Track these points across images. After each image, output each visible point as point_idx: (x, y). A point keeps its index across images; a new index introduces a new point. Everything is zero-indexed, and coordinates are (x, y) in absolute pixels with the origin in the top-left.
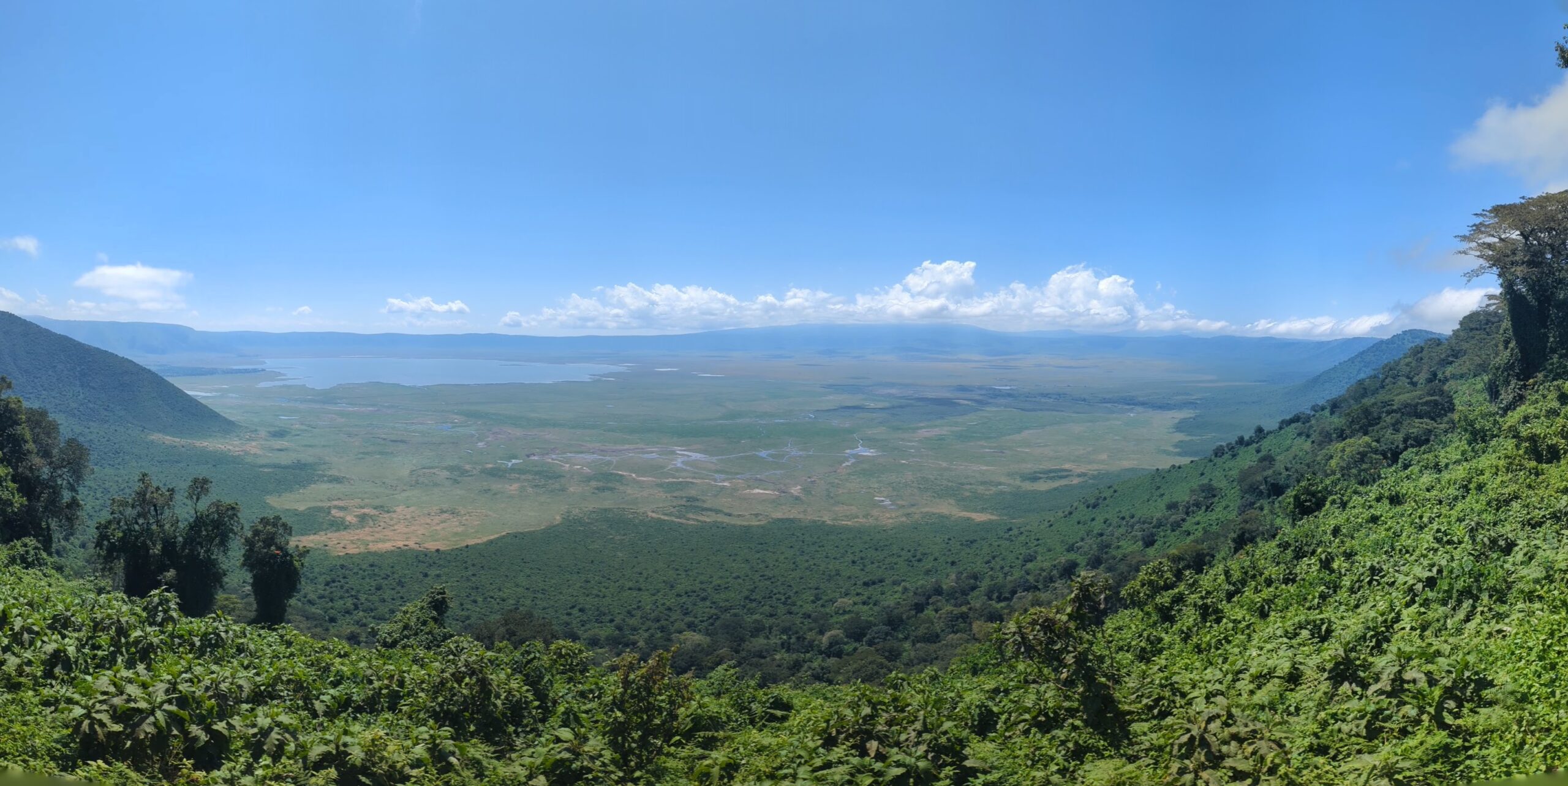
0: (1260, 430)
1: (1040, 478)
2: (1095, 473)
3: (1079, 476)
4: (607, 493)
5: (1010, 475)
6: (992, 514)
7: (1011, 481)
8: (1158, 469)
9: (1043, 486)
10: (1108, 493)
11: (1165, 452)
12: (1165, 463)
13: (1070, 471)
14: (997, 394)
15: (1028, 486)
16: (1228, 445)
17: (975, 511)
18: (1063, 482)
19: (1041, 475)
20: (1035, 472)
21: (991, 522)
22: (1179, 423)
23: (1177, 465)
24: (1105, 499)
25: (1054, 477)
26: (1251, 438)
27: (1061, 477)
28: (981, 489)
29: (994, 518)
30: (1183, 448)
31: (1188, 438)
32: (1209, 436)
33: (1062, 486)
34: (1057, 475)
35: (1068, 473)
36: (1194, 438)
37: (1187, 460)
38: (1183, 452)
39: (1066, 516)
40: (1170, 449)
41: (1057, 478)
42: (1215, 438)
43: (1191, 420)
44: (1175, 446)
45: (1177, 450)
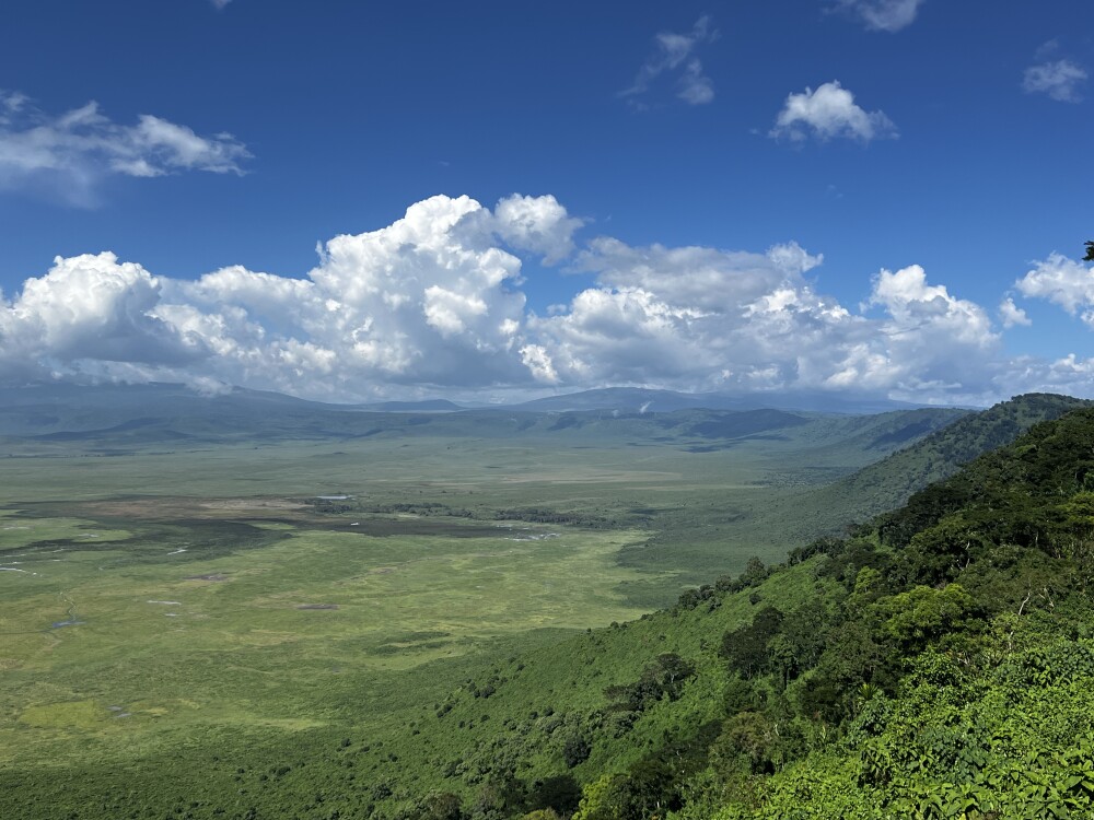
0: (756, 564)
1: (395, 650)
2: (488, 637)
3: (461, 643)
5: (348, 646)
6: (316, 719)
7: (349, 659)
8: (590, 630)
9: (400, 663)
10: (508, 672)
11: (602, 601)
12: (599, 620)
13: (447, 635)
14: (326, 508)
15: (378, 663)
16: (703, 589)
17: (287, 714)
18: (434, 655)
19: (400, 645)
20: (388, 640)
21: (313, 733)
22: (622, 551)
23: (621, 622)
24: (504, 680)
25: (420, 646)
26: (742, 577)
27: (432, 646)
28: (295, 675)
29: (318, 724)
30: (632, 596)
31: (636, 578)
32: (671, 574)
33: (432, 662)
34: (424, 642)
35: (445, 639)
36: (647, 577)
37: (636, 614)
38: (630, 600)
39: (440, 715)
40: (610, 595)
41: (424, 648)
42: (682, 578)
43: (641, 547)
44: (617, 590)
45: (623, 597)
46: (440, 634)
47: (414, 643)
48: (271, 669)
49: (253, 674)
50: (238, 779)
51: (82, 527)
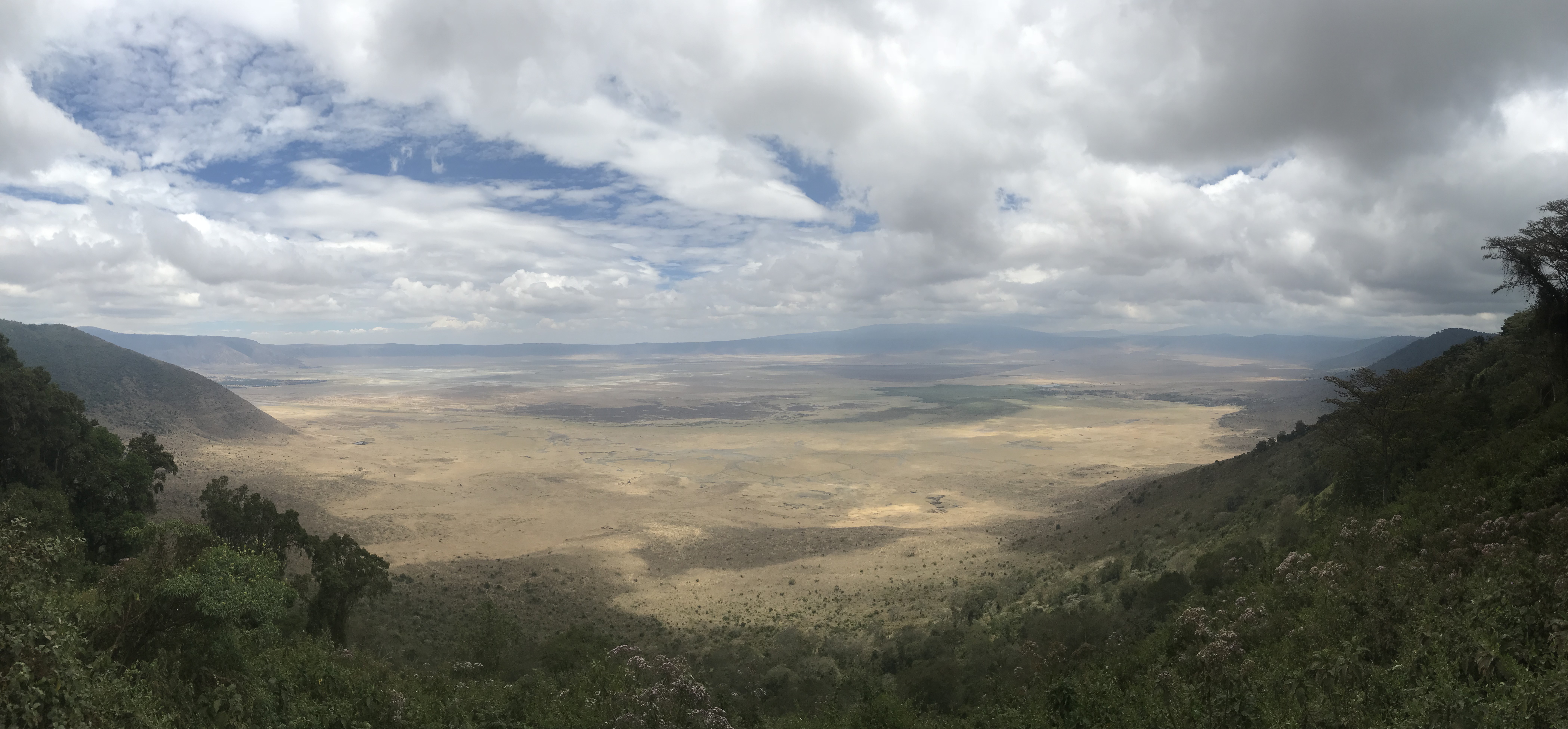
0: (1301, 426)
2: (1140, 468)
3: (1125, 471)
7: (1059, 478)
10: (1153, 489)
11: (1209, 447)
13: (1117, 466)
15: (1076, 482)
16: (1270, 440)
17: (1026, 508)
18: (1110, 478)
19: (1088, 472)
20: (1082, 469)
23: (1221, 460)
24: (1150, 494)
25: (1101, 473)
26: (1293, 433)
27: (1107, 473)
28: (1030, 486)
30: (1227, 443)
31: (1232, 434)
32: (1251, 431)
33: (1109, 483)
34: (1103, 470)
35: (1115, 469)
36: (1237, 434)
37: (1230, 456)
38: (1227, 447)
39: (1113, 513)
40: (1214, 444)
41: (1103, 474)
42: (1258, 433)
43: (1234, 415)
44: (1219, 441)
45: (1221, 445)
46: (1113, 466)
47: (1100, 471)
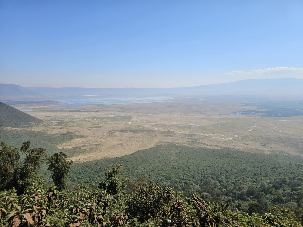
4: (169, 137)
48: (300, 143)
49: (295, 143)
50: (290, 164)
51: (257, 108)
